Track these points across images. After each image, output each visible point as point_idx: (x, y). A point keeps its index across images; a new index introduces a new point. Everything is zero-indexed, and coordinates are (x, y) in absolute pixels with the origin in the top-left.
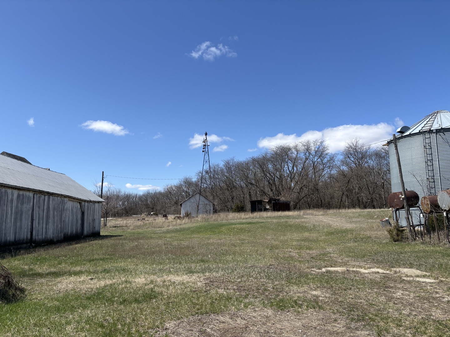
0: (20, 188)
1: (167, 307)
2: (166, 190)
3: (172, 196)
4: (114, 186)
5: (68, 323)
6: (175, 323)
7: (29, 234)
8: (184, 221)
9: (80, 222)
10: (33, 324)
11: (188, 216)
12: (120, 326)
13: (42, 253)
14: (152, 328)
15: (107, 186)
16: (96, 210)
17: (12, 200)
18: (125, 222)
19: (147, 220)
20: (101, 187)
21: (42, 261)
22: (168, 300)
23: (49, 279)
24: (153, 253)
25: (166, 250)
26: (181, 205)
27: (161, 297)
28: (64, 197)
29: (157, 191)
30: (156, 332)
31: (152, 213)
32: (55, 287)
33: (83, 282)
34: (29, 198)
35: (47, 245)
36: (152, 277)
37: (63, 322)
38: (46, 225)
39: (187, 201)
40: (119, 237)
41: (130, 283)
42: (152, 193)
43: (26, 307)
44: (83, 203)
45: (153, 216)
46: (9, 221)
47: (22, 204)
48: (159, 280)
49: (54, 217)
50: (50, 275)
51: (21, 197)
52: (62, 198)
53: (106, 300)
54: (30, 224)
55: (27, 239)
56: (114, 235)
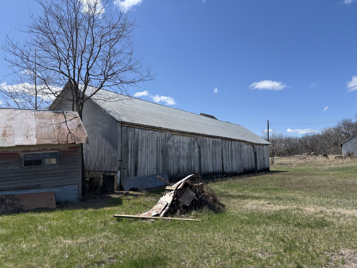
0: (213, 136)
1: (340, 236)
2: (325, 132)
3: (330, 137)
4: (277, 131)
5: (257, 233)
6: (350, 251)
7: (221, 167)
8: (346, 160)
9: (253, 160)
10: (233, 230)
11: (350, 155)
12: (298, 244)
13: (231, 181)
14: (327, 251)
15: (272, 132)
16: (265, 151)
17: (209, 145)
18: (288, 160)
19: (308, 159)
20: (267, 133)
21: (232, 187)
22: (340, 230)
23: (239, 200)
24: (319, 187)
25: (331, 186)
26: (341, 145)
27: (332, 226)
28: (241, 141)
29: (315, 134)
30: (332, 255)
31: (312, 153)
32: (244, 206)
33: (263, 205)
34: (219, 143)
35: (234, 176)
36: (321, 208)
37: (253, 232)
38: (231, 161)
39: (348, 142)
40: (285, 173)
41: (302, 210)
42: (310, 136)
43: (227, 218)
44: (255, 146)
45: (314, 156)
46: (209, 159)
47: (215, 147)
48: (328, 211)
49: (236, 156)
50: (239, 197)
51: (214, 143)
52: (240, 143)
53: (283, 221)
54: (221, 161)
55: (220, 171)
56: (281, 170)
